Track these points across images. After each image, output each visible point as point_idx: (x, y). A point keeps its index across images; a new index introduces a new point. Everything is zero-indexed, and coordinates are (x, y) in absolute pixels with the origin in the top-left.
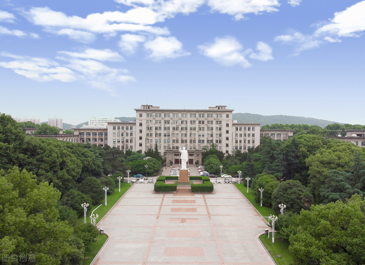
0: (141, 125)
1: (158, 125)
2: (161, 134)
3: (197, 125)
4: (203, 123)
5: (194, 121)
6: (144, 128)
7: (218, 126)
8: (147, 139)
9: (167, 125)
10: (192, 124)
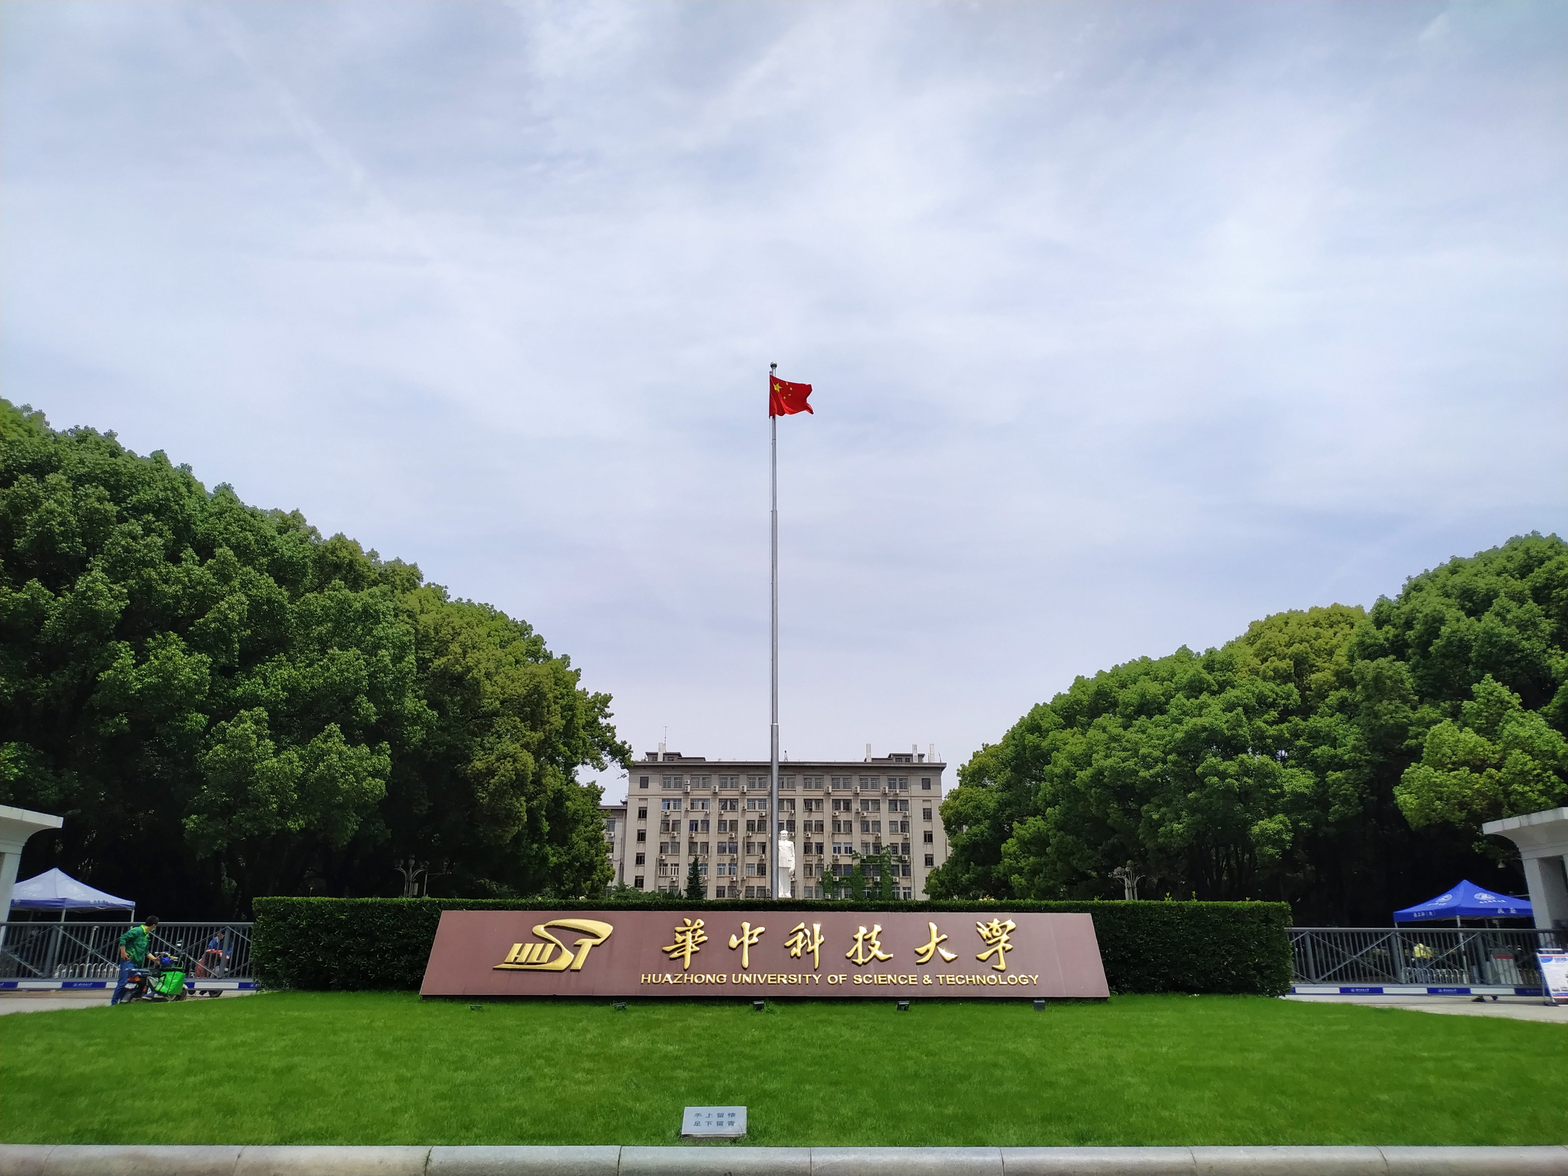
0: (643, 814)
1: (699, 816)
2: (710, 845)
3: (826, 814)
4: (847, 808)
5: (819, 802)
6: (652, 825)
7: (898, 817)
8: (662, 864)
9: (728, 816)
10: (811, 810)
